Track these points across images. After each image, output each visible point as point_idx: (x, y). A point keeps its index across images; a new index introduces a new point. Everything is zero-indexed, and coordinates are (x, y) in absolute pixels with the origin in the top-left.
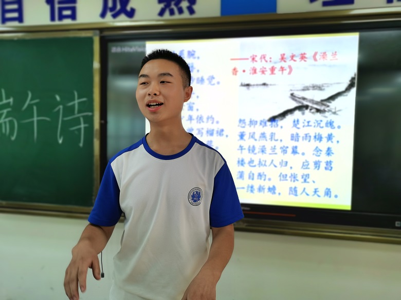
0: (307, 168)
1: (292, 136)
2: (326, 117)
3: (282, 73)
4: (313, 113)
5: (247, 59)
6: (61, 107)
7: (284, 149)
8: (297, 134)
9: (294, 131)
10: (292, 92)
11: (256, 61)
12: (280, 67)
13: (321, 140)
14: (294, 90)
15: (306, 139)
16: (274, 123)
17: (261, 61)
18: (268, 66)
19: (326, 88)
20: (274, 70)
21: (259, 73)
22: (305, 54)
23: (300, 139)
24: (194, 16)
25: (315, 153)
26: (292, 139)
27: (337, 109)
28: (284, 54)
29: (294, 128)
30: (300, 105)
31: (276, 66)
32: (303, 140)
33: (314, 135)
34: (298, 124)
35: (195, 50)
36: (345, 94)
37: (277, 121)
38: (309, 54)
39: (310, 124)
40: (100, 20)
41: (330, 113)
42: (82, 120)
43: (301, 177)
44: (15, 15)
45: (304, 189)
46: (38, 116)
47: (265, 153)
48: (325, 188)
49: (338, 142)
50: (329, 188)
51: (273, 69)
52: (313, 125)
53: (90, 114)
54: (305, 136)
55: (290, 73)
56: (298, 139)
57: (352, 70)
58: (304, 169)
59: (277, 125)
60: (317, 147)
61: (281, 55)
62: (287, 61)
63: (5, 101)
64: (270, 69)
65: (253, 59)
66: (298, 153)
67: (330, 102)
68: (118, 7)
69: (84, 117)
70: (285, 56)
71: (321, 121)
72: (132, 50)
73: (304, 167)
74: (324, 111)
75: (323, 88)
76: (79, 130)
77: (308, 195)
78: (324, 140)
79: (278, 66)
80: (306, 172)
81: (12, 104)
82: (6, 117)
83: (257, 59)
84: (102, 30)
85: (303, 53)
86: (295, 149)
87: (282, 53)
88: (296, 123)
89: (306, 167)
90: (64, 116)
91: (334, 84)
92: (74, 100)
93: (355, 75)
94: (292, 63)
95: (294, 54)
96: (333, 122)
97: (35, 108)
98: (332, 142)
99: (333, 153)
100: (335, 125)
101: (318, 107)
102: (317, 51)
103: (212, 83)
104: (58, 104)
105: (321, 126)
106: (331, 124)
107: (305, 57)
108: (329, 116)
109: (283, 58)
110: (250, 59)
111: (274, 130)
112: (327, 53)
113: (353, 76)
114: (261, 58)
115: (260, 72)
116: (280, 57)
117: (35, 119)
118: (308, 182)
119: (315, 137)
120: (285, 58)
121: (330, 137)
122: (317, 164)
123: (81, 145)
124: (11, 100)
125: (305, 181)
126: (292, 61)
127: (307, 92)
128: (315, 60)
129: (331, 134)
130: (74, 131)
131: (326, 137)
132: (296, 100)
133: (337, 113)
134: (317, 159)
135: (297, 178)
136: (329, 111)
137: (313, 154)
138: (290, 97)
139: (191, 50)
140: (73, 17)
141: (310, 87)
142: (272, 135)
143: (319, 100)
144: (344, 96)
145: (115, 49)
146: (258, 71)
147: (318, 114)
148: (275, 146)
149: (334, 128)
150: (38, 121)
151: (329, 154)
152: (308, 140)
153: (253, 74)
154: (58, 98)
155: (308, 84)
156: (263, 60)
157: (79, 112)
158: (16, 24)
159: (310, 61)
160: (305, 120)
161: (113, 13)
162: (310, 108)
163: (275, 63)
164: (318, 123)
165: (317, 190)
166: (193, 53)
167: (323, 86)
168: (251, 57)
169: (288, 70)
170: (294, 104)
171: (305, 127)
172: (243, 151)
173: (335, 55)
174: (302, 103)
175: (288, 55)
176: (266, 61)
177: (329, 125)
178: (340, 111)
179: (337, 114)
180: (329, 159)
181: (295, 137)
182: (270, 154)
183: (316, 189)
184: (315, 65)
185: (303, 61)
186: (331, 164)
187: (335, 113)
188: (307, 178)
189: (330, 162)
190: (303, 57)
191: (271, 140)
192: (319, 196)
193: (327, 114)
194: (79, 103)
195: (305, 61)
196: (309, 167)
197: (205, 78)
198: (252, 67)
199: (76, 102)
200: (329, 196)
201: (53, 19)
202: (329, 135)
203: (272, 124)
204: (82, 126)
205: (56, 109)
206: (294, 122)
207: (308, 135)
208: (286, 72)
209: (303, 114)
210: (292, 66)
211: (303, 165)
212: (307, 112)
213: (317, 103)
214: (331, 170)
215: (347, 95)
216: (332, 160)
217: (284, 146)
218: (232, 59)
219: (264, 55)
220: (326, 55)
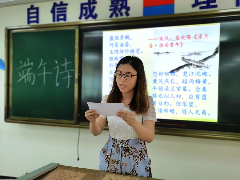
0: (192, 99)
1: (183, 81)
2: (202, 70)
3: (177, 46)
4: (195, 68)
5: (158, 39)
6: (58, 67)
7: (179, 88)
8: (186, 80)
9: (184, 78)
10: (183, 56)
11: (163, 40)
12: (176, 43)
13: (199, 83)
14: (184, 55)
15: (191, 82)
16: (173, 74)
17: (165, 40)
18: (170, 42)
19: (202, 54)
20: (173, 45)
21: (164, 46)
22: (190, 35)
23: (188, 82)
24: (129, 17)
25: (196, 90)
26: (183, 83)
27: (208, 66)
28: (178, 36)
29: (184, 76)
30: (187, 63)
31: (173, 42)
32: (189, 83)
33: (196, 80)
34: (186, 74)
35: (129, 35)
36: (213, 57)
37: (175, 72)
38: (192, 35)
39: (193, 74)
40: (79, 20)
41: (205, 67)
42: (69, 73)
43: (189, 104)
44: (35, 19)
45: (191, 110)
46: (46, 71)
47: (168, 90)
48: (202, 110)
49: (209, 84)
50: (204, 110)
51: (172, 44)
52: (195, 74)
53: (73, 70)
54: (190, 81)
55: (181, 46)
56: (187, 82)
57: (217, 44)
58: (190, 99)
59: (175, 75)
60: (197, 87)
61: (177, 36)
62: (180, 39)
63: (29, 64)
64: (170, 44)
65: (161, 39)
66: (187, 90)
67: (205, 62)
68: (88, 13)
69: (69, 72)
70: (179, 37)
71: (200, 72)
72: (96, 36)
73: (190, 98)
74: (201, 67)
75: (200, 54)
76: (67, 79)
77: (192, 114)
78: (202, 83)
79: (175, 42)
80: (191, 101)
81: (32, 65)
82: (29, 73)
83: (163, 39)
84: (80, 25)
85: (189, 35)
86: (185, 88)
87: (177, 35)
88: (185, 73)
89: (191, 98)
90: (60, 71)
91: (207, 51)
92: (64, 63)
93: (218, 46)
94: (182, 41)
95: (184, 35)
96: (206, 73)
97: (44, 68)
98: (206, 84)
99: (206, 90)
100: (208, 74)
101: (198, 64)
102: (196, 34)
103: (139, 52)
104: (56, 65)
105: (200, 75)
106: (205, 74)
107: (190, 37)
108: (204, 70)
109: (177, 38)
110: (159, 39)
111: (173, 77)
112: (202, 35)
113: (217, 47)
114: (165, 38)
115: (165, 46)
116: (176, 37)
117: (44, 73)
118: (193, 107)
119: (196, 81)
120: (179, 38)
121: (205, 81)
122: (198, 97)
123: (68, 87)
124: (32, 64)
125: (191, 105)
126: (183, 40)
127: (191, 56)
128: (196, 38)
129: (205, 80)
130: (64, 79)
131: (202, 81)
132: (185, 61)
133: (209, 67)
134: (197, 93)
135: (186, 104)
136: (204, 66)
137: (195, 91)
138: (182, 59)
139: (127, 35)
140: (65, 19)
141: (193, 53)
142: (172, 80)
143: (198, 60)
144: (212, 58)
145: (87, 35)
146: (163, 45)
147: (198, 68)
148: (173, 87)
149: (207, 76)
150: (46, 74)
151: (204, 91)
152: (192, 83)
153: (161, 47)
154: (56, 62)
155: (192, 51)
156: (166, 39)
157: (68, 69)
158: (35, 24)
159: (193, 39)
160: (190, 72)
161: (86, 16)
162: (193, 65)
163: (173, 41)
164: (198, 73)
165: (198, 111)
166: (128, 36)
167: (200, 53)
168: (160, 38)
169: (180, 44)
170: (184, 63)
171: (190, 76)
172: (156, 89)
173: (207, 35)
174: (189, 63)
175: (180, 36)
176: (168, 40)
177: (204, 74)
178: (210, 66)
179: (209, 68)
180: (204, 93)
181: (185, 81)
182: (171, 91)
183: (197, 111)
184: (195, 41)
185: (189, 39)
186: (205, 96)
187: (207, 68)
188: (192, 104)
189: (205, 95)
190: (189, 37)
191: (172, 83)
192: (199, 114)
193: (203, 68)
194: (68, 65)
195: (190, 39)
196: (193, 98)
197: (135, 50)
198: (160, 43)
199: (66, 64)
200: (205, 114)
201: (54, 20)
202: (204, 80)
203: (172, 74)
204: (69, 77)
205: (55, 68)
206: (184, 73)
207: (192, 80)
208: (179, 46)
209: (189, 68)
210: (183, 42)
211: (190, 97)
212: (191, 67)
213: (197, 62)
214: (205, 100)
215: (214, 58)
216: (206, 94)
217: (179, 87)
218: (149, 39)
219: (167, 37)
220: (202, 36)
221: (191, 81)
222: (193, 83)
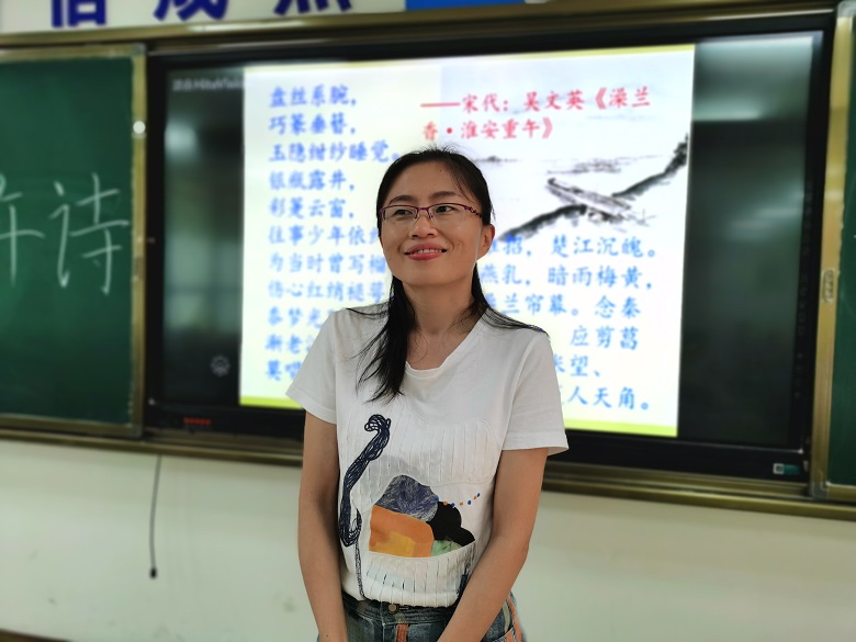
0: (581, 344)
1: (552, 273)
2: (623, 231)
3: (531, 135)
4: (596, 222)
5: (457, 104)
6: (66, 208)
7: (535, 300)
8: (563, 269)
9: (557, 261)
10: (550, 177)
11: (475, 109)
12: (525, 121)
13: (612, 282)
14: (556, 172)
15: (581, 280)
16: (513, 245)
17: (486, 109)
18: (501, 119)
19: (623, 168)
20: (514, 128)
21: (481, 135)
22: (578, 92)
23: (569, 279)
24: (349, 11)
25: (601, 310)
26: (551, 281)
27: (647, 215)
28: (534, 94)
29: (556, 255)
30: (569, 204)
31: (517, 118)
32: (574, 281)
33: (598, 270)
34: (564, 246)
35: (345, 84)
36: (665, 180)
37: (520, 239)
38: (588, 94)
39: (590, 246)
40: (155, 22)
41: (633, 222)
42: (108, 236)
43: (570, 363)
45: (577, 389)
46: (19, 227)
48: (622, 388)
49: (649, 286)
50: (629, 387)
51: (510, 127)
52: (596, 248)
53: (124, 223)
54: (578, 272)
55: (546, 135)
56: (564, 278)
57: (681, 131)
58: (577, 345)
59: (520, 249)
60: (604, 298)
61: (528, 95)
62: (541, 107)
64: (504, 125)
65: (469, 104)
66: (564, 311)
67: (632, 199)
69: (113, 230)
70: (537, 98)
71: (613, 240)
72: (217, 85)
73: (576, 341)
74: (620, 218)
75: (617, 167)
76: (103, 257)
77: (584, 402)
78: (620, 281)
79: (521, 119)
80: (581, 351)
83: (478, 103)
84: (151, 43)
85: (575, 90)
86: (557, 302)
87: (531, 90)
88: (560, 243)
89: (581, 340)
90: (72, 227)
91: (641, 157)
92: (91, 192)
93: (687, 138)
94: (550, 113)
95: (556, 92)
96: (639, 242)
97: (13, 210)
98: (636, 286)
99: (637, 311)
100: (643, 248)
101: (607, 210)
102: (603, 86)
103: (383, 157)
104: (59, 201)
105: (614, 250)
106: (633, 247)
107: (579, 100)
108: (629, 230)
109: (532, 103)
110: (463, 105)
111: (512, 259)
112: (626, 91)
113: (682, 140)
114: (486, 102)
115: (483, 132)
116: (526, 100)
117: (13, 234)
118: (585, 375)
119: (600, 275)
120: (537, 102)
121: (632, 276)
122: (604, 336)
123: (106, 289)
125: (579, 370)
126: (552, 109)
127: (583, 176)
128: (601, 106)
129: (635, 270)
130: (91, 259)
131: (623, 276)
132: (559, 195)
133: (648, 222)
134: (604, 323)
135: (562, 366)
136: (631, 217)
137: (597, 313)
138: (547, 188)
139: (338, 85)
140: (99, 16)
141: (590, 165)
142: (510, 270)
143: (608, 193)
144: (663, 184)
145: (180, 84)
146: (478, 131)
147: (607, 224)
148: (515, 295)
149: (641, 255)
150: (20, 239)
151: (629, 313)
152: (584, 282)
153: (468, 137)
154: (60, 189)
155: (585, 158)
156: (490, 106)
157: (103, 219)
159: (590, 108)
160: (578, 238)
161: (181, 8)
162: (588, 211)
163: (516, 112)
164: (607, 244)
165: (604, 392)
166: (342, 91)
167: (617, 163)
168: (464, 100)
169: (543, 128)
170: (555, 204)
171: (578, 254)
173: (644, 94)
174: (573, 201)
175: (542, 96)
176: (497, 109)
177: (630, 249)
178: (653, 217)
179: (647, 225)
180: (629, 322)
181: (557, 276)
183: (601, 390)
184: (599, 117)
185: (574, 108)
186: (634, 335)
187: (642, 222)
188: (582, 365)
189: (633, 329)
190: (575, 99)
191: (507, 282)
192: (608, 405)
193: (625, 224)
194: (103, 200)
195: (579, 108)
196: (586, 340)
197: (368, 146)
198: (467, 122)
199: (97, 197)
200: (629, 404)
201: (57, 21)
202: (629, 271)
203: (508, 247)
204: (109, 249)
205: (56, 214)
206: (556, 241)
207: (585, 271)
208: (538, 133)
209: (575, 224)
210: (552, 120)
211: (575, 337)
212: (583, 219)
213: (604, 201)
214: (633, 348)
215: (668, 183)
216: (636, 327)
217: (534, 296)
218: (424, 105)
219: (491, 96)
220: (624, 95)
221: (583, 273)
222: (588, 284)
